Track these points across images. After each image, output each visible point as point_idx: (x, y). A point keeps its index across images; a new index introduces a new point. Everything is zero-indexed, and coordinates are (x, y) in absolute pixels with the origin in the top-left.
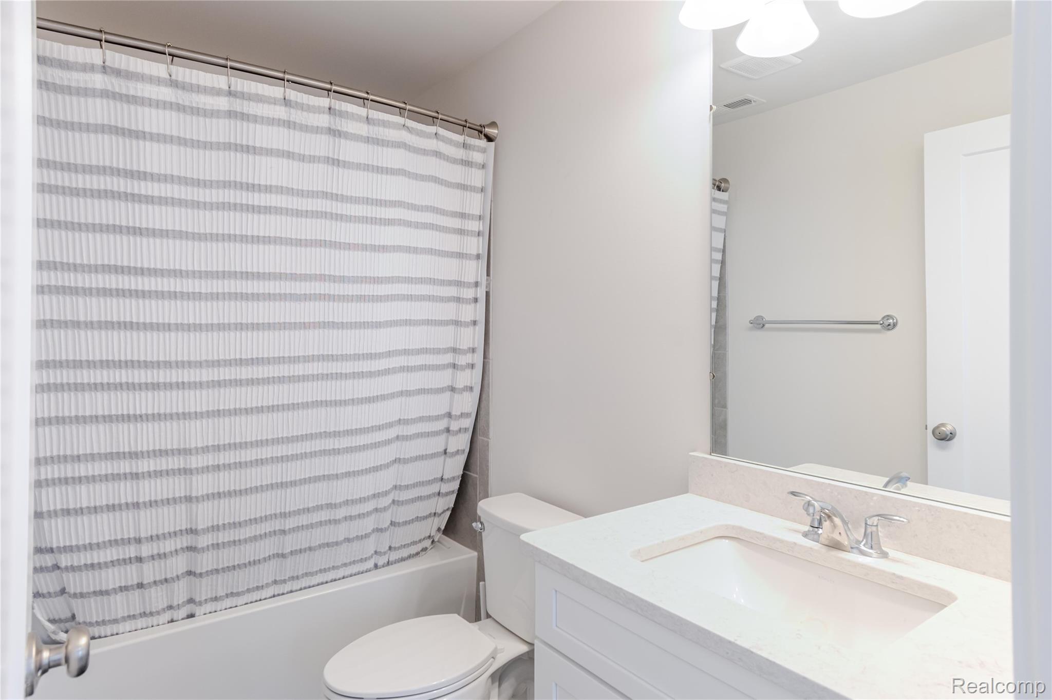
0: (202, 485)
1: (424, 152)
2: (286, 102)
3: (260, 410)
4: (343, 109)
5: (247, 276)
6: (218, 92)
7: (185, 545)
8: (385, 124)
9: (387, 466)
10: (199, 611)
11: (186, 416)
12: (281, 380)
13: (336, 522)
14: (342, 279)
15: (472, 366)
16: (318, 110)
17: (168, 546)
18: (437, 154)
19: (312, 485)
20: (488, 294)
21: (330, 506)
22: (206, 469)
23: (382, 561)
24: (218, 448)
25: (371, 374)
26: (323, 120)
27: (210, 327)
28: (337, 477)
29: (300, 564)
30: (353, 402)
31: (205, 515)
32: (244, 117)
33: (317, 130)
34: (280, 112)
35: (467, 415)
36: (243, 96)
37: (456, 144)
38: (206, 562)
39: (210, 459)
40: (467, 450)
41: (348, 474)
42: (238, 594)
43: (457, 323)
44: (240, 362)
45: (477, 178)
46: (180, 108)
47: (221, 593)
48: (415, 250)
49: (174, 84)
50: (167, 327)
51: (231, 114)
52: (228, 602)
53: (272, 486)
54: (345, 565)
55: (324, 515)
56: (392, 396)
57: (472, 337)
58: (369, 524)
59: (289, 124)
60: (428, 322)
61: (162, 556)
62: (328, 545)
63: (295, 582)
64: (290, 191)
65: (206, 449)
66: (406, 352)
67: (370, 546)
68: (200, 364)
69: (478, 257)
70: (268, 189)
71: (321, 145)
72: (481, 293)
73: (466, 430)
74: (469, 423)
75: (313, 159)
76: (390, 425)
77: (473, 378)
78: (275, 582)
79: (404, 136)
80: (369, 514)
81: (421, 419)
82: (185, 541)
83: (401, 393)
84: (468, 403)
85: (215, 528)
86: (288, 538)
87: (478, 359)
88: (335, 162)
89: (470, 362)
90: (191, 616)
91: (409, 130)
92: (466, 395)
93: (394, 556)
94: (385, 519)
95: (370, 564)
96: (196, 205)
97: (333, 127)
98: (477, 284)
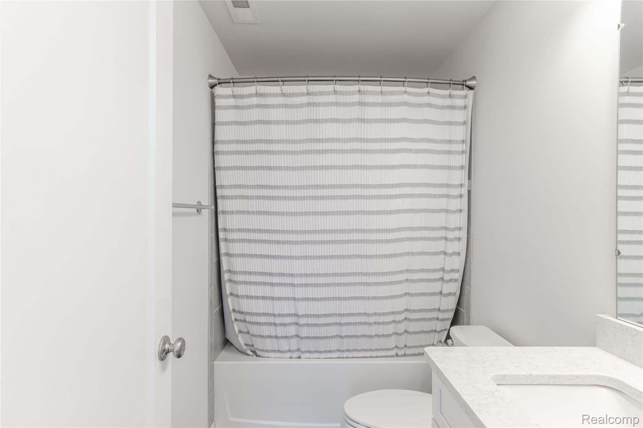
0: (300, 293)
1: (420, 105)
2: (335, 92)
3: (326, 257)
4: (366, 89)
5: (317, 187)
6: (302, 95)
7: (294, 321)
8: (392, 93)
9: (400, 296)
10: (303, 356)
11: (291, 257)
12: (336, 242)
13: (370, 324)
14: (368, 186)
15: (459, 239)
16: (352, 93)
17: (287, 320)
18: (429, 105)
19: (355, 301)
20: (469, 192)
21: (366, 314)
22: (301, 285)
23: (401, 352)
24: (306, 275)
25: (387, 241)
26: (356, 98)
27: (301, 214)
28: (369, 298)
29: (351, 344)
30: (376, 256)
31: (303, 308)
32: (314, 104)
33: (352, 104)
34: (332, 98)
35: (457, 271)
37: (443, 97)
38: (304, 332)
39: (303, 280)
40: (458, 293)
41: (375, 298)
42: (320, 352)
43: (447, 211)
44: (316, 232)
45: (460, 116)
46: (286, 106)
47: (312, 350)
48: (415, 167)
49: (284, 95)
50: (282, 214)
51: (309, 104)
52: (316, 355)
53: (334, 299)
54: (377, 350)
55: (363, 319)
56: (402, 255)
57: (461, 220)
58: (390, 329)
59: (337, 104)
60: (425, 211)
61: (284, 325)
62: (366, 336)
63: (349, 353)
64: (338, 140)
65: (301, 275)
66: (411, 229)
67: (392, 342)
68: (297, 232)
69: (462, 167)
70: (327, 140)
71: (354, 112)
72: (464, 191)
73: (456, 280)
74: (458, 276)
75: (350, 121)
76: (401, 272)
77: (461, 247)
78: (339, 350)
79: (406, 98)
80: (389, 323)
81: (422, 270)
83: (408, 254)
84: (458, 263)
85: (307, 316)
86: (344, 328)
87: (463, 234)
88: (362, 121)
89: (458, 236)
90: (300, 357)
91: (408, 93)
92: (455, 258)
93: (408, 351)
94: (401, 328)
95: (393, 353)
96: (293, 153)
97: (361, 101)
98: (462, 185)
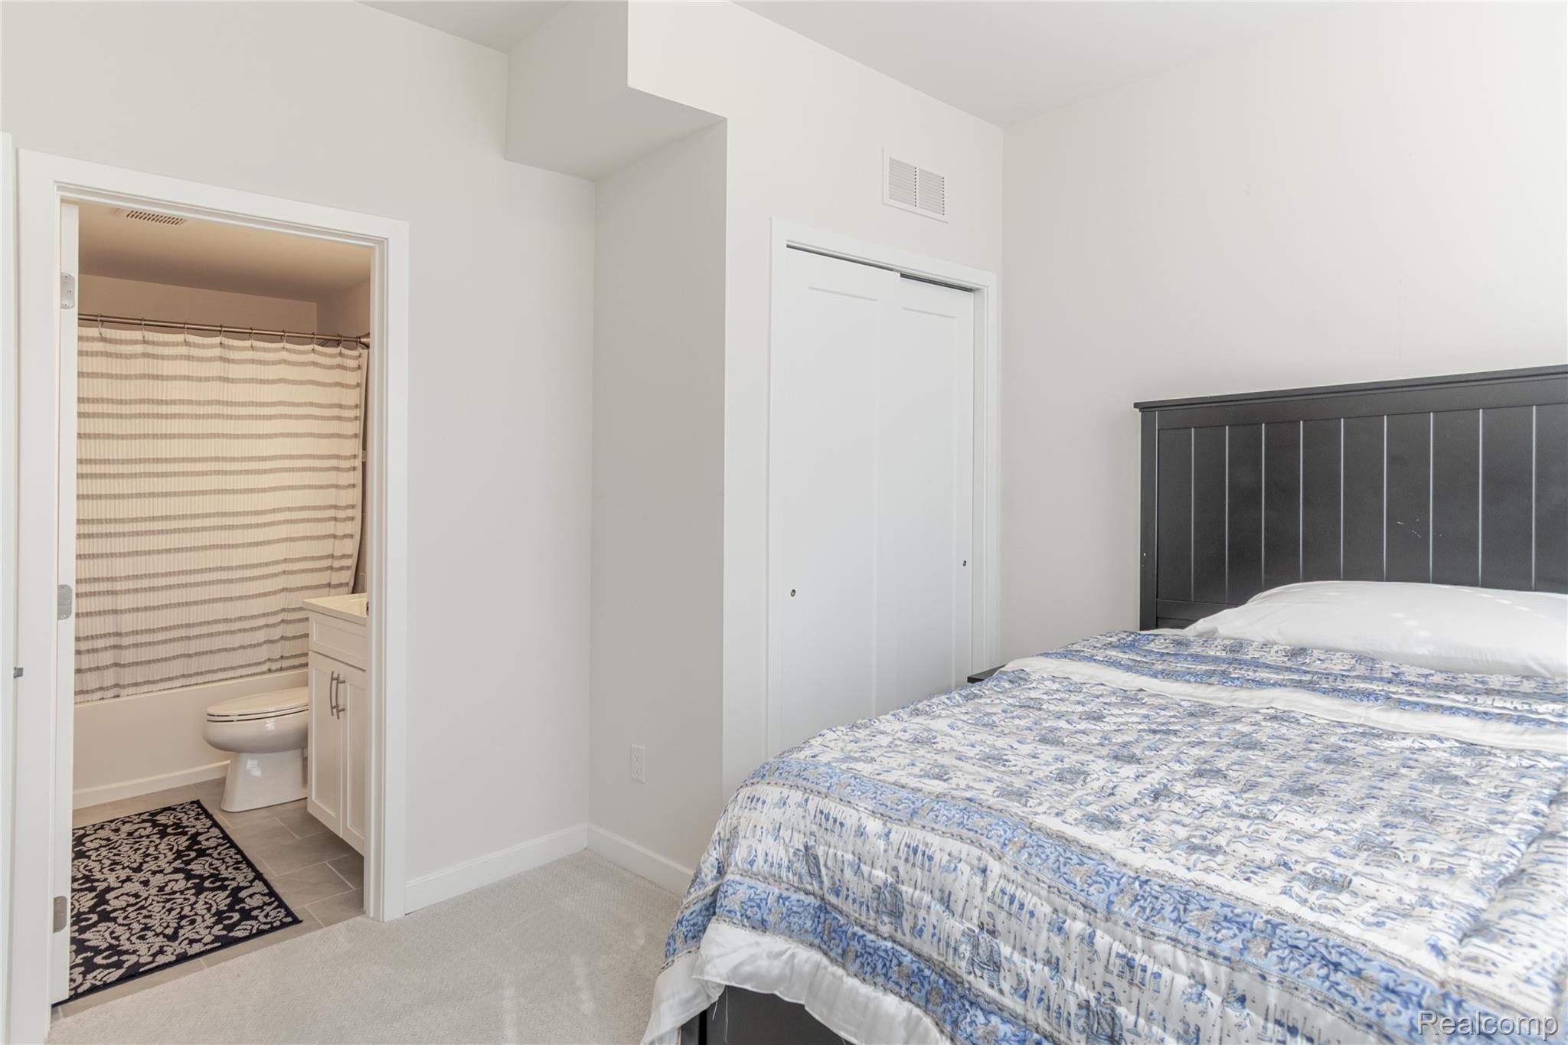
0: (124, 602)
1: (303, 364)
2: (187, 343)
3: (168, 551)
4: (230, 344)
5: (157, 461)
6: (135, 342)
7: (112, 644)
8: (265, 350)
9: (275, 593)
10: (124, 692)
11: (112, 555)
12: (184, 530)
13: (232, 632)
14: (233, 459)
15: (352, 519)
16: (212, 346)
17: (100, 643)
18: (315, 364)
19: (211, 605)
20: (364, 464)
21: (226, 620)
22: (128, 591)
23: (275, 666)
24: (136, 577)
25: (258, 526)
26: (217, 352)
27: (130, 496)
28: (231, 599)
29: (204, 663)
30: (243, 545)
31: (127, 623)
32: (154, 356)
33: (211, 359)
34: (183, 350)
35: (349, 556)
36: (153, 343)
37: (332, 356)
38: (128, 656)
39: (131, 585)
40: (352, 583)
41: (240, 598)
42: (153, 682)
43: (337, 486)
44: (153, 519)
45: (352, 378)
46: (108, 355)
47: (140, 680)
48: (296, 435)
49: (104, 340)
50: (99, 497)
51: (145, 355)
52: (146, 688)
53: (179, 605)
54: (242, 667)
55: (221, 627)
56: (278, 541)
57: (354, 496)
58: (260, 636)
59: (188, 358)
60: (310, 487)
61: (95, 651)
62: (225, 650)
63: (199, 677)
64: (190, 402)
65: (127, 578)
66: (289, 509)
67: (263, 653)
68: (123, 521)
69: (356, 436)
70: (173, 402)
71: (215, 369)
72: (358, 463)
73: (348, 568)
74: (351, 562)
75: (207, 379)
76: (277, 562)
77: (354, 528)
78: (183, 676)
79: (285, 355)
80: (260, 628)
81: (305, 559)
82: (112, 641)
83: (286, 540)
84: (351, 547)
85: (135, 633)
86: (192, 643)
87: (357, 513)
88: (226, 380)
89: (351, 515)
90: (118, 696)
91: (288, 350)
92: (348, 541)
93: (285, 663)
94: (277, 633)
95: (265, 668)
96: (120, 416)
97: (223, 356)
98: (355, 457)
